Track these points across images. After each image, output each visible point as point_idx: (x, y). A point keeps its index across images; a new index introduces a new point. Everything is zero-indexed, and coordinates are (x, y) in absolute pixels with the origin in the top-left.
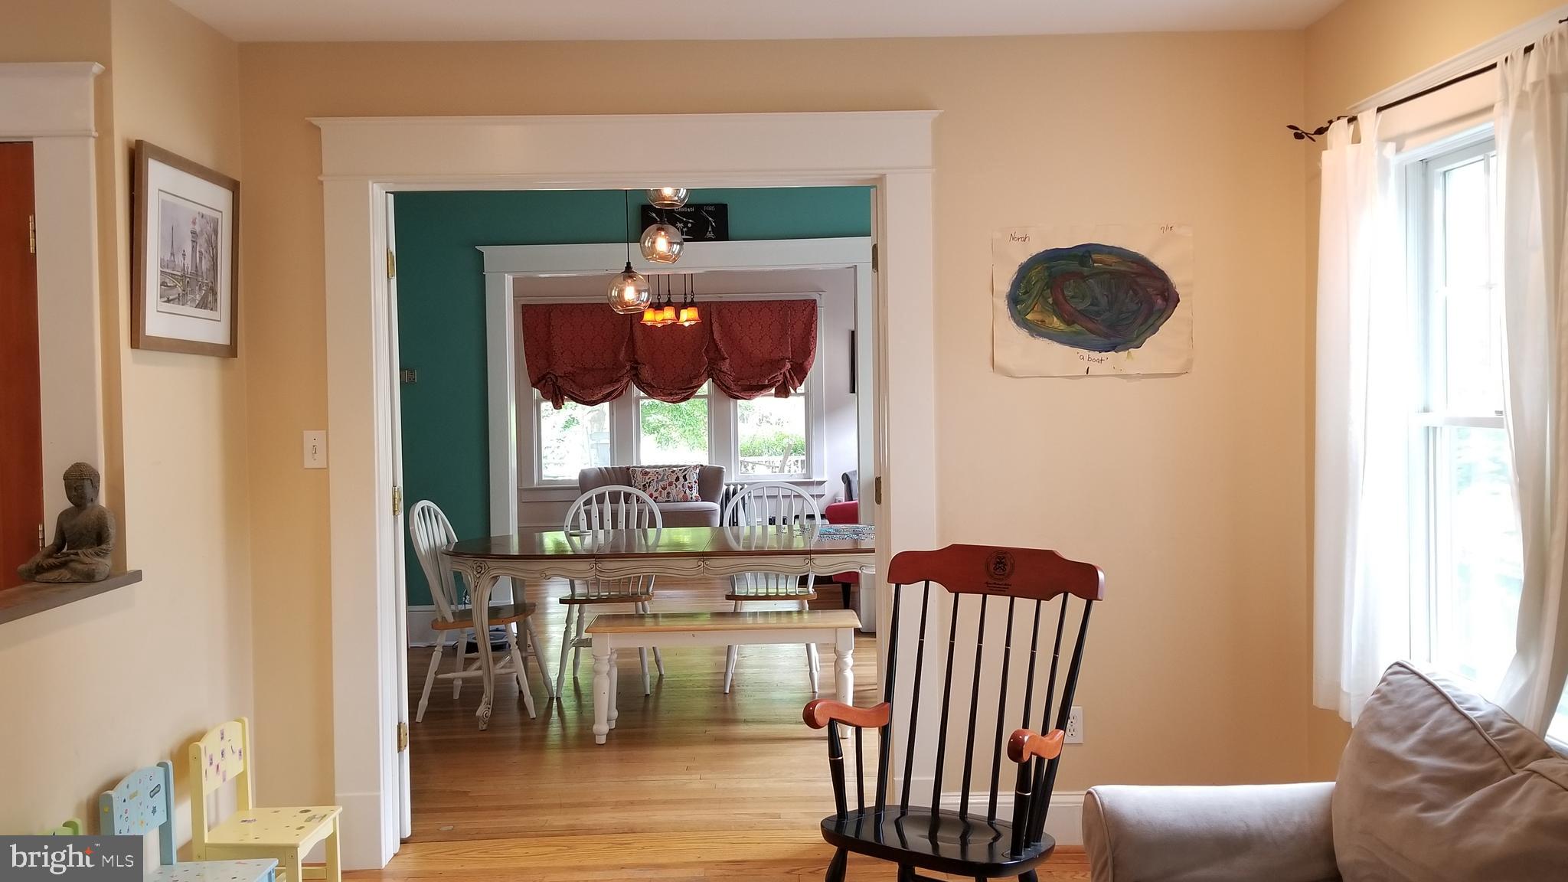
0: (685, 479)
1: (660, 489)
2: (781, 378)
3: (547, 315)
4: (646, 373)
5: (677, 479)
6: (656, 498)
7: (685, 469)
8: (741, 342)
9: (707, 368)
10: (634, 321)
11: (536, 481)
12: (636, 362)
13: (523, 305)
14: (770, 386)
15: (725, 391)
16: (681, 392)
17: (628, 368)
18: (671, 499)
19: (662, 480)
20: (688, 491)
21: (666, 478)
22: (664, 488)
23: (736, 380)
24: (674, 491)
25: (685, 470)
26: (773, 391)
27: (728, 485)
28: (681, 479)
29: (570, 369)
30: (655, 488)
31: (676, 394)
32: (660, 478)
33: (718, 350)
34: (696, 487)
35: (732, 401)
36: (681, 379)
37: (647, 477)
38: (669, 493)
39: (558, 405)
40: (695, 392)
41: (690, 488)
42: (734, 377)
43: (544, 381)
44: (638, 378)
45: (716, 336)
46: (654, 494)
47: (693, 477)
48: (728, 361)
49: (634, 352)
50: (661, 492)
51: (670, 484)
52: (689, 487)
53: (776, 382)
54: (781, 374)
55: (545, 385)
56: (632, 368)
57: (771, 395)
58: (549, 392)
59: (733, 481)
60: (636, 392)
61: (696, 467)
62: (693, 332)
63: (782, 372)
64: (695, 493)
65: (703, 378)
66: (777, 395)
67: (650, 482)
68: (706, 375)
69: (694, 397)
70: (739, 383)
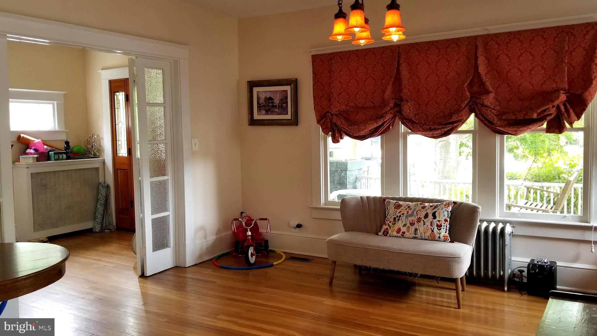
0: (434, 216)
1: (408, 225)
2: (553, 111)
3: (330, 62)
4: (408, 109)
5: (426, 216)
6: (404, 233)
7: (436, 203)
8: (509, 74)
9: (469, 102)
10: (401, 62)
11: (323, 201)
12: (401, 100)
13: (312, 55)
14: (540, 120)
15: (488, 127)
16: (440, 127)
17: (392, 105)
18: (418, 236)
19: (412, 215)
20: (436, 230)
21: (415, 214)
22: (412, 224)
23: (500, 115)
24: (421, 228)
25: (436, 207)
26: (545, 126)
27: (489, 222)
28: (430, 216)
29: (343, 107)
30: (404, 223)
31: (436, 129)
32: (410, 212)
33: (482, 84)
34: (446, 226)
35: (498, 137)
36: (442, 115)
37: (398, 211)
38: (416, 230)
39: (335, 140)
40: (457, 127)
41: (439, 227)
42: (498, 111)
43: (325, 119)
44: (402, 114)
45: (482, 69)
46: (402, 228)
47: (444, 215)
48: (492, 95)
49: (400, 91)
50: (408, 227)
51: (419, 220)
52: (437, 226)
53: (547, 115)
54: (553, 106)
55: (325, 122)
56: (396, 105)
57: (542, 130)
58: (328, 128)
59: (497, 217)
60: (403, 128)
61: (448, 204)
62: (458, 68)
63: (556, 103)
64: (444, 233)
65: (463, 113)
66: (549, 130)
67: (400, 216)
68: (467, 109)
69: (455, 133)
70: (504, 117)
